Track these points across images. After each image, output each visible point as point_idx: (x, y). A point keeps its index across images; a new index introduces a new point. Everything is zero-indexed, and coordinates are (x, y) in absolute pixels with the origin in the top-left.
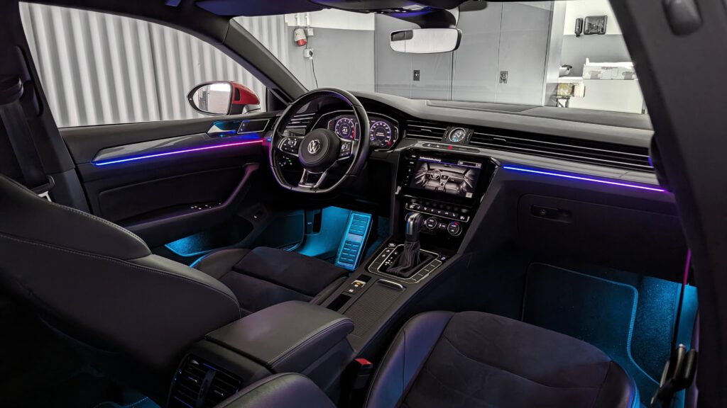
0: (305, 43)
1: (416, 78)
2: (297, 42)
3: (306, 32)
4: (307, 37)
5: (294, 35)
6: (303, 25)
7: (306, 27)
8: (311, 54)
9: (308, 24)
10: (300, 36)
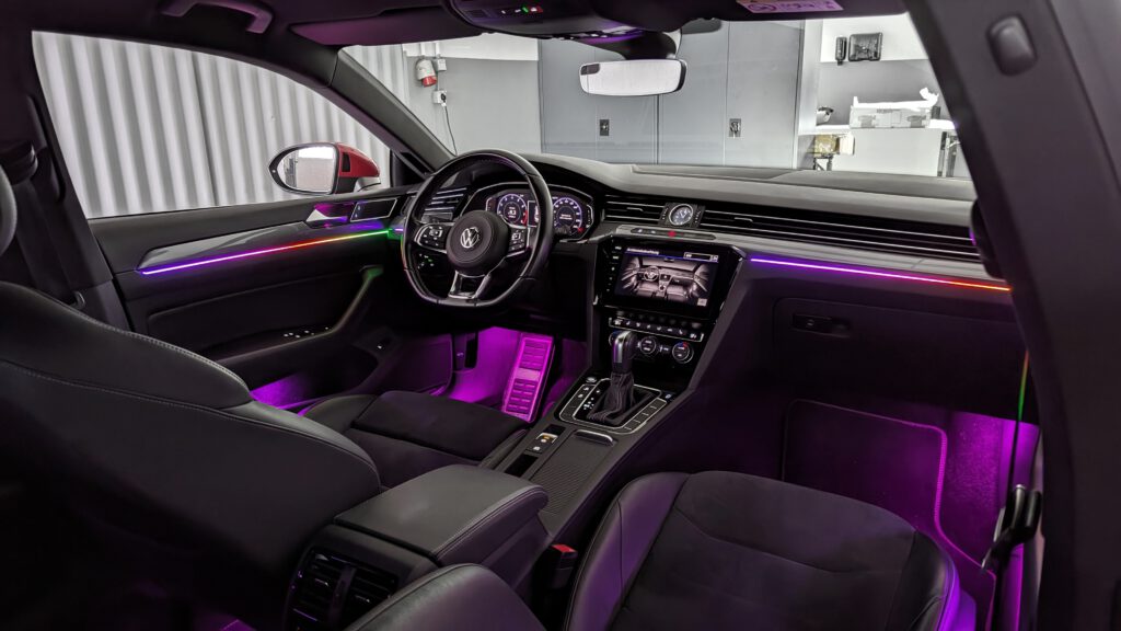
0: (434, 82)
1: (604, 132)
2: (422, 80)
3: (434, 66)
4: (436, 72)
5: (416, 70)
6: (431, 54)
7: (435, 58)
8: (443, 98)
9: (438, 52)
10: (426, 71)
